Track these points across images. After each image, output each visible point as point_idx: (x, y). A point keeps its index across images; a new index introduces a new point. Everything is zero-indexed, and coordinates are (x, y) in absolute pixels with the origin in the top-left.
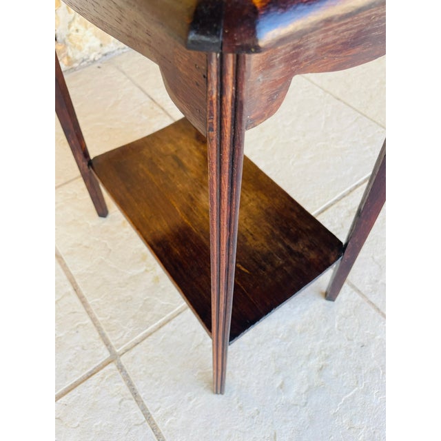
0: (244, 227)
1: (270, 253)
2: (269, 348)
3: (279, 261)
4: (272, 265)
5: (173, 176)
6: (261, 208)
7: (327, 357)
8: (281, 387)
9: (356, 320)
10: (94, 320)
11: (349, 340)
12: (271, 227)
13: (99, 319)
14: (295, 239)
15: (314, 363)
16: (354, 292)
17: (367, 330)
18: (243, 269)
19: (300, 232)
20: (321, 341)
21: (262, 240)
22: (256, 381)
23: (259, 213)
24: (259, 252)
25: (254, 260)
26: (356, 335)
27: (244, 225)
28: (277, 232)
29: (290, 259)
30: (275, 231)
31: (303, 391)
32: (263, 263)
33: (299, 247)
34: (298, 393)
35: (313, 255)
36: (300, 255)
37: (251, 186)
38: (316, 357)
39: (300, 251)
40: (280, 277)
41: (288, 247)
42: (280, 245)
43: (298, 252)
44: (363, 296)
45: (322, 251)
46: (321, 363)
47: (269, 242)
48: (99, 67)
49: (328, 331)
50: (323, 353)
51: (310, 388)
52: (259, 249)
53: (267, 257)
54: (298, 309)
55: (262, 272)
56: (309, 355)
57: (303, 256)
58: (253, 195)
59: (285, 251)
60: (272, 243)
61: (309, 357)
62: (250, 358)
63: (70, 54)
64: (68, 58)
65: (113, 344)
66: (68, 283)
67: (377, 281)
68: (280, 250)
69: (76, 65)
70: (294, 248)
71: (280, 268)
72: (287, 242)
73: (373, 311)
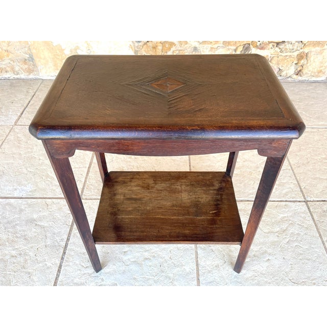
7: (154, 257)
8: (125, 252)
9: (182, 254)
10: (85, 181)
11: (170, 258)
13: (87, 182)
15: (147, 255)
26: (175, 259)
31: (131, 260)
34: (129, 259)
38: (149, 253)
46: (149, 257)
50: (154, 254)
51: (135, 261)
65: (84, 193)
66: (89, 164)
73: (194, 256)
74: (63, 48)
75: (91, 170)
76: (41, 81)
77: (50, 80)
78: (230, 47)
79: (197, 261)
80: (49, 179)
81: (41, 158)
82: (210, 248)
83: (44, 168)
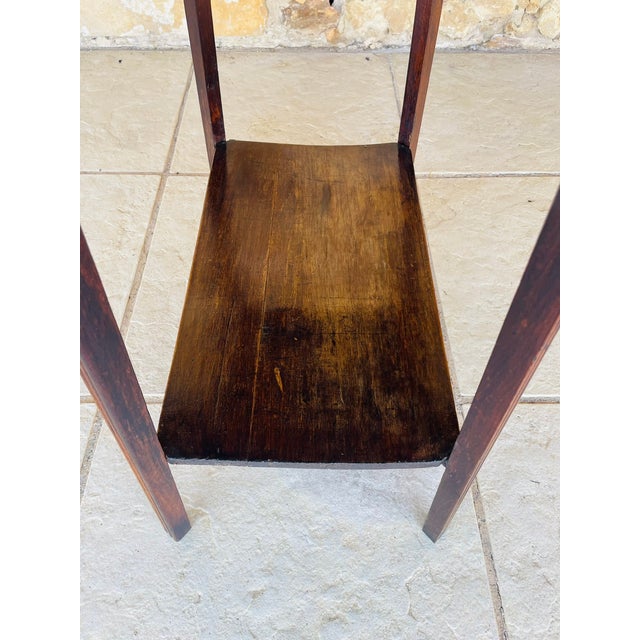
0: (333, 327)
1: (336, 384)
2: (284, 530)
3: (339, 403)
4: (323, 401)
5: (303, 209)
6: (381, 316)
7: (355, 611)
8: (255, 595)
9: (448, 597)
11: (410, 614)
12: (370, 349)
14: (389, 388)
15: (329, 603)
16: (482, 555)
17: (453, 623)
18: (279, 379)
19: (407, 383)
20: (365, 582)
21: (341, 359)
22: (230, 560)
23: (372, 321)
24: (321, 372)
25: (305, 377)
26: (428, 618)
27: (337, 324)
28: (372, 362)
29: (358, 411)
30: (370, 358)
31: (281, 626)
32: (314, 390)
33: (386, 403)
34: (270, 623)
35: (395, 428)
36: (377, 415)
37: (395, 278)
38: (339, 597)
39: (382, 409)
40: (320, 423)
41: (369, 393)
42: (360, 382)
43: (377, 409)
44: (493, 570)
45: (414, 432)
46: (338, 612)
47: (348, 369)
48: (367, 59)
49: (390, 577)
50: (354, 600)
52: (326, 368)
53: (326, 387)
54: (370, 511)
55: (300, 400)
56: (331, 586)
57: (380, 419)
58: (385, 292)
59: (361, 393)
60: (350, 372)
61: (329, 588)
62: (249, 523)
63: (340, 28)
64: (336, 32)
66: (129, 286)
67: (536, 565)
68: (355, 389)
69: (341, 45)
70: (378, 399)
71: (331, 413)
72: (375, 385)
73: (489, 605)
75: (135, 307)
79: (502, 623)
82: (539, 572)
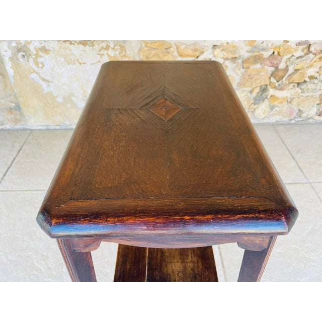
6: (194, 271)
58: (195, 259)
74: (55, 95)
76: (29, 131)
77: (40, 130)
78: (245, 89)
80: (35, 273)
81: (25, 238)
83: (29, 253)
